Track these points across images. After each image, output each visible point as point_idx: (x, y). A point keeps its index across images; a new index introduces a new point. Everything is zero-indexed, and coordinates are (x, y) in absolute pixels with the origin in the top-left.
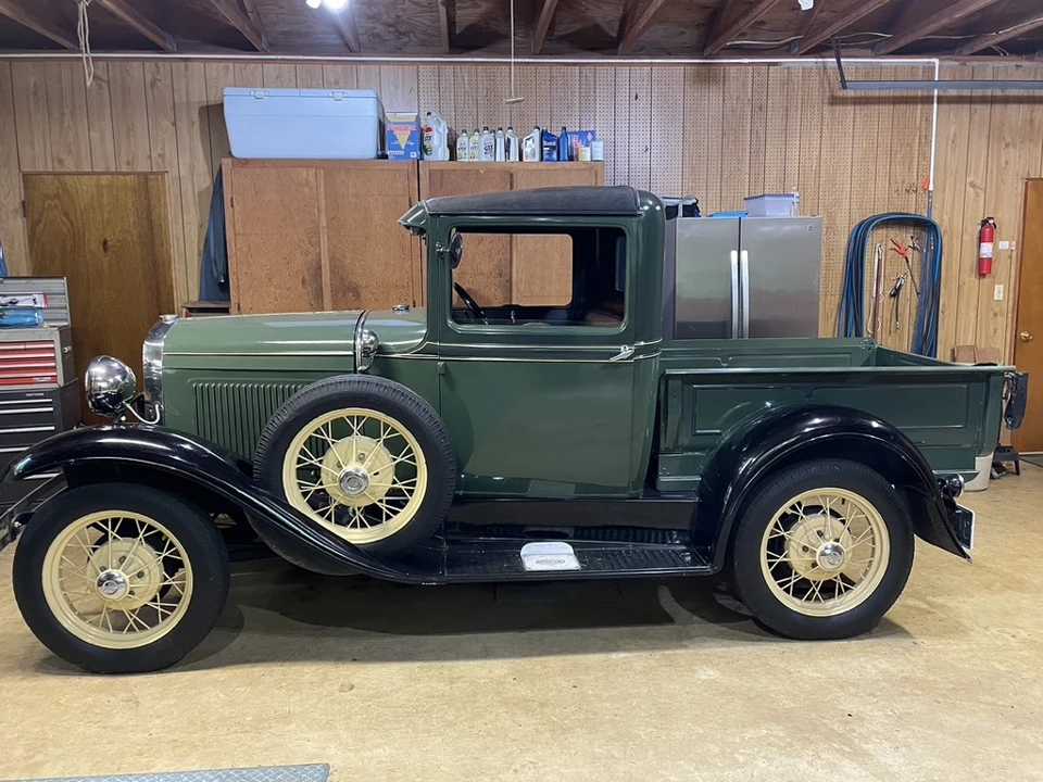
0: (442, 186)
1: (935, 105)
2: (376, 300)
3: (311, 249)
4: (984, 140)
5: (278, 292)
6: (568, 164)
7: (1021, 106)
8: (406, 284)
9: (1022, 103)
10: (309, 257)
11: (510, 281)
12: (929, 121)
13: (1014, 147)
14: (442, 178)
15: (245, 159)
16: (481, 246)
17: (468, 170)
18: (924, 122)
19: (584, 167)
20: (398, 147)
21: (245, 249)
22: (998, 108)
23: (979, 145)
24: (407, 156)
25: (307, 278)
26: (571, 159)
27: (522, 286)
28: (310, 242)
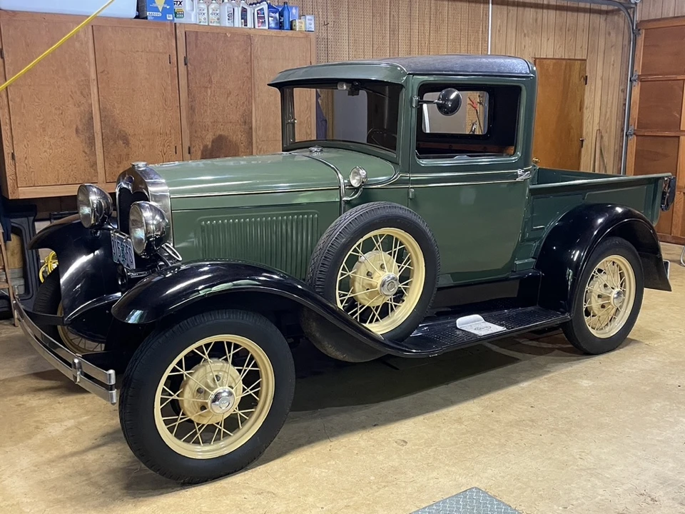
0: (196, 46)
1: (491, 5)
2: (144, 146)
3: (84, 101)
4: (514, 31)
5: (52, 141)
6: (290, 33)
7: (532, 9)
8: (168, 132)
9: (532, 7)
10: (82, 108)
11: (251, 128)
12: (487, 15)
13: (528, 37)
14: (197, 39)
15: (13, 12)
16: (229, 99)
17: (218, 33)
18: (484, 16)
19: (301, 35)
20: (156, 9)
21: (18, 100)
22: (521, 9)
23: (512, 33)
24: (164, 17)
25: (80, 127)
26: (291, 29)
27: (261, 132)
28: (82, 93)
